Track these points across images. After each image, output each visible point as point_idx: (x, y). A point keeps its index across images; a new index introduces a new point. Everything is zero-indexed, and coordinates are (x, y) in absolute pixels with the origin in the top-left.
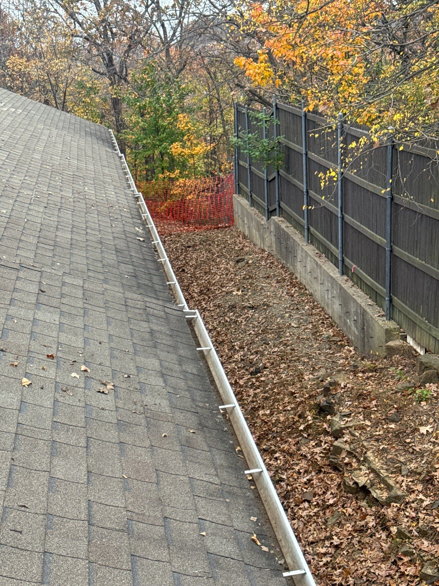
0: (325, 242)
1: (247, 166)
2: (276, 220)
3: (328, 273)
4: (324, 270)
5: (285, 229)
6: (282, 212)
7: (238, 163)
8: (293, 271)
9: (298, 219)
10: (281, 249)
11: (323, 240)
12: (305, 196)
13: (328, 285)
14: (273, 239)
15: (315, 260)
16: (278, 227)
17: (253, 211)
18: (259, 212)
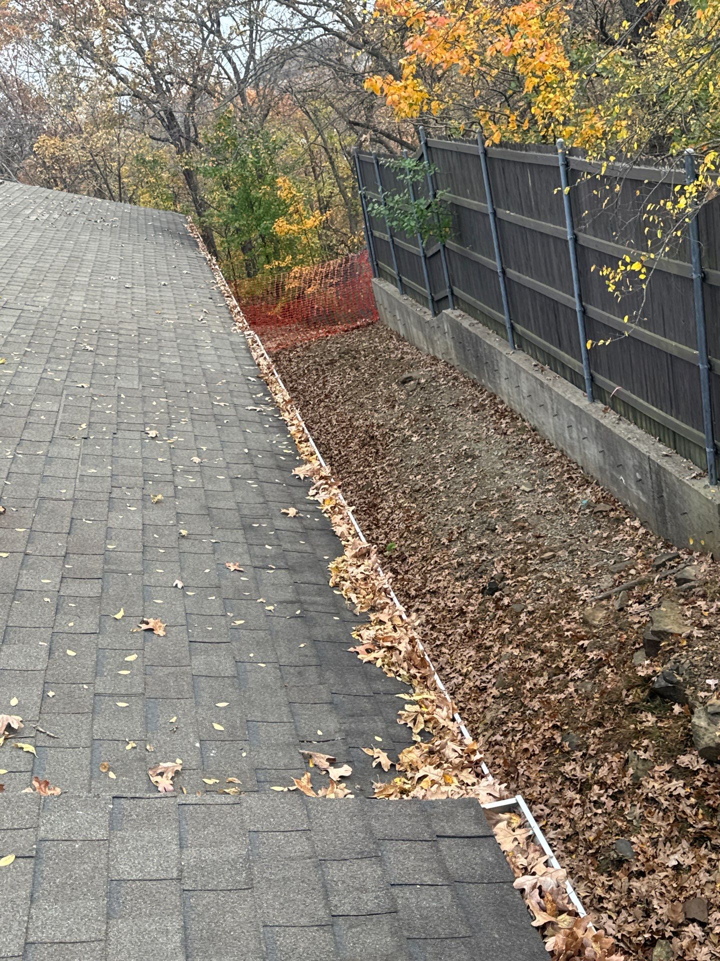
0: (549, 348)
1: (387, 237)
2: (452, 316)
3: (567, 401)
4: (558, 395)
5: (470, 329)
6: (457, 302)
7: (372, 234)
8: (494, 391)
9: (490, 312)
10: (466, 356)
11: (545, 345)
12: (501, 279)
13: (567, 417)
14: (450, 343)
15: (537, 379)
16: (456, 327)
17: (406, 301)
18: (417, 301)
